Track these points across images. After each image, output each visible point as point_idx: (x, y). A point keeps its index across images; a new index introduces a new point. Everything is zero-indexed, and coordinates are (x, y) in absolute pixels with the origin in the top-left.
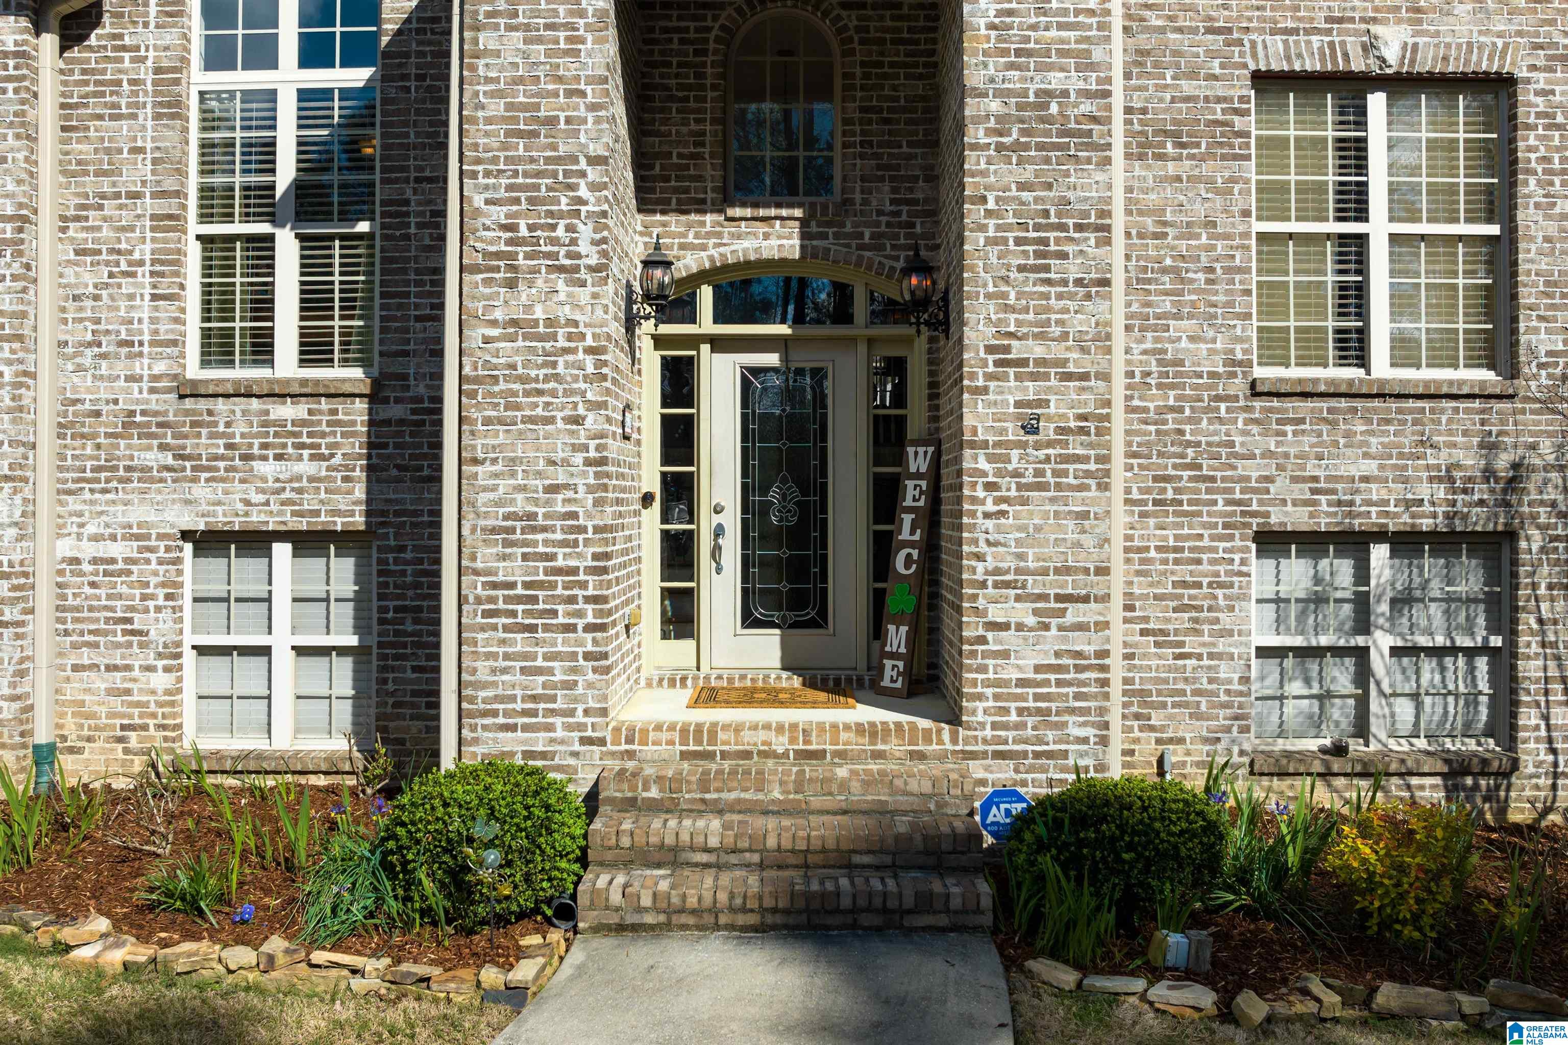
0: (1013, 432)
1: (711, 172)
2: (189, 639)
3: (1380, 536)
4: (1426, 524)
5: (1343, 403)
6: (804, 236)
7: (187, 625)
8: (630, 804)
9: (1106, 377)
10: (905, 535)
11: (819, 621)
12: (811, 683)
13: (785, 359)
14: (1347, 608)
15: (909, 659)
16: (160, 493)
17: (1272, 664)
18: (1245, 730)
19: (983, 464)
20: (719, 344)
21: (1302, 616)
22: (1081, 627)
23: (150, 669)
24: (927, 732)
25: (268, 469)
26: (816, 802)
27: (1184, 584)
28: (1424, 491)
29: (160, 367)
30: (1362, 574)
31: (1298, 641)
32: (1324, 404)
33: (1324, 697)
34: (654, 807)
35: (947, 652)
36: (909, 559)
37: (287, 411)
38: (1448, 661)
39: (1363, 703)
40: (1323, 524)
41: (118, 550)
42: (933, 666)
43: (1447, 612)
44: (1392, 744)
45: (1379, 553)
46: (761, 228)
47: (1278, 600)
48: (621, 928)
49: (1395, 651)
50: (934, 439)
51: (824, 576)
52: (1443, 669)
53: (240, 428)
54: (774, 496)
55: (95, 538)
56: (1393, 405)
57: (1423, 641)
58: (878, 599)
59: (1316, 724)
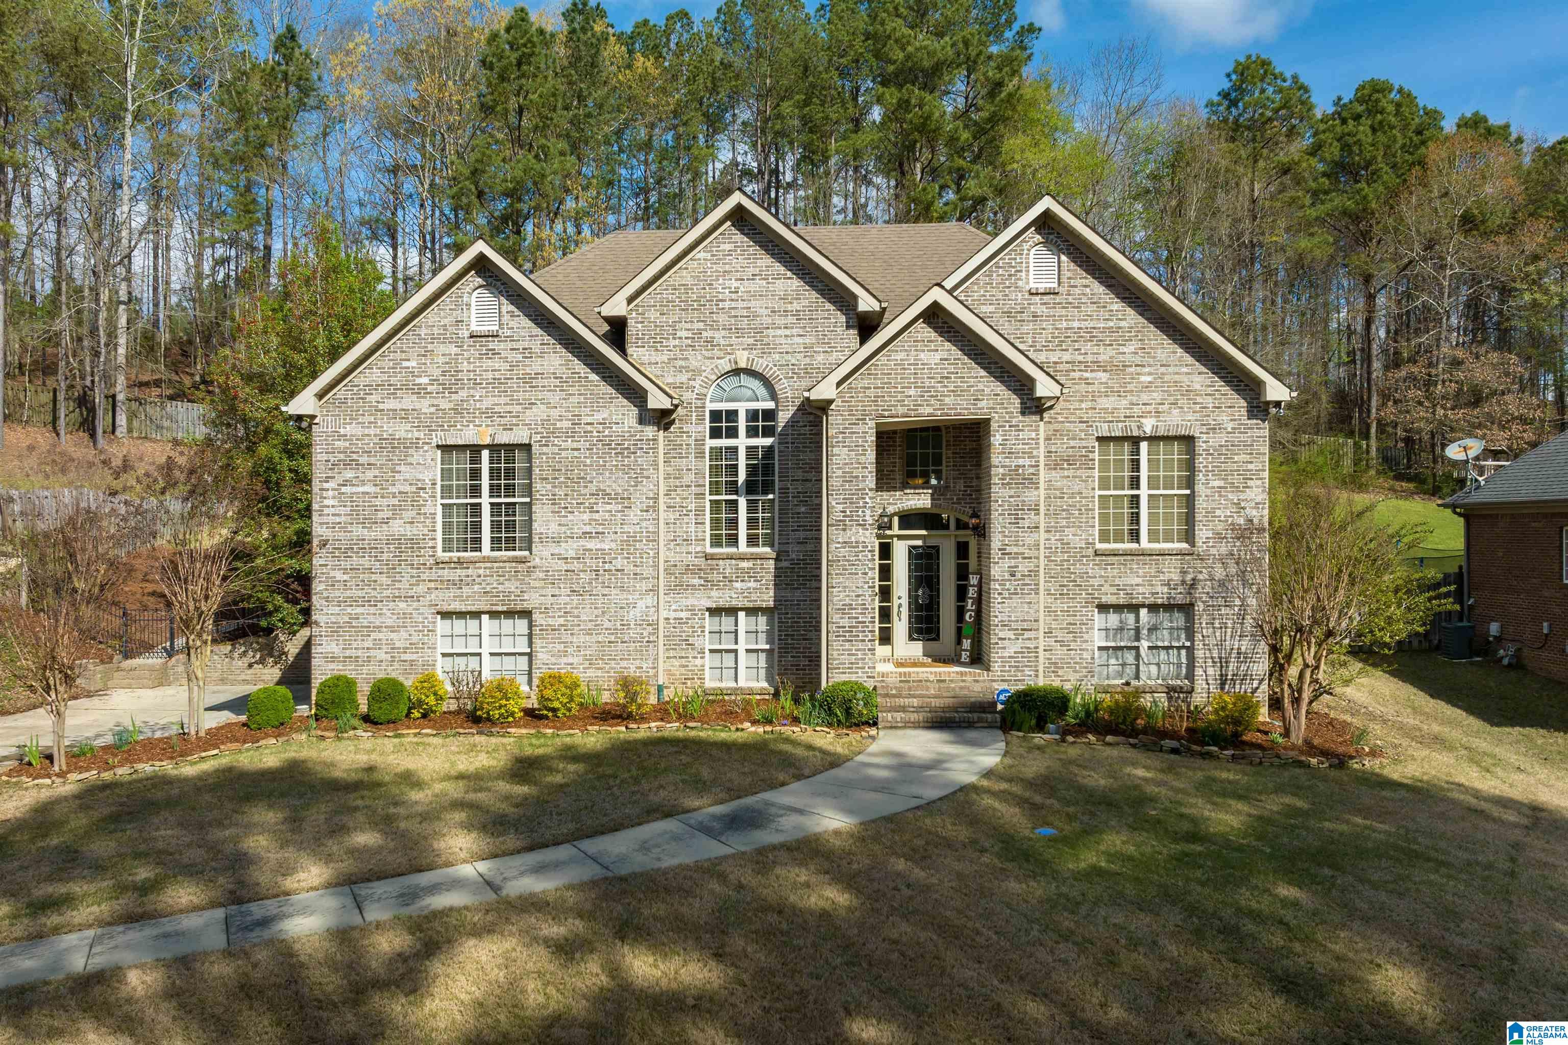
0: (1007, 576)
1: (898, 477)
2: (708, 647)
3: (1143, 606)
4: (1160, 601)
5: (1129, 558)
6: (932, 499)
7: (707, 642)
8: (887, 695)
9: (1038, 558)
10: (969, 607)
11: (937, 638)
12: (935, 661)
13: (924, 542)
14: (1132, 632)
15: (972, 651)
16: (698, 594)
17: (1104, 653)
18: (1093, 676)
19: (997, 587)
20: (900, 537)
21: (1115, 635)
22: (1029, 639)
23: (695, 658)
24: (979, 675)
25: (738, 585)
26: (945, 694)
27: (1071, 624)
28: (1159, 589)
29: (699, 549)
30: (1137, 620)
31: (1113, 644)
32: (1122, 558)
33: (1124, 665)
34: (894, 696)
35: (984, 648)
36: (970, 616)
37: (745, 564)
38: (1171, 651)
39: (1138, 666)
40: (1121, 601)
41: (683, 615)
42: (979, 654)
43: (1170, 633)
44: (1149, 682)
45: (1143, 612)
46: (917, 497)
47: (1107, 629)
48: (891, 727)
49: (1150, 648)
50: (979, 572)
51: (938, 622)
52: (1168, 654)
53: (728, 571)
54: (920, 592)
55: (675, 611)
56: (1148, 558)
57: (1160, 644)
58: (959, 631)
59: (1120, 675)
